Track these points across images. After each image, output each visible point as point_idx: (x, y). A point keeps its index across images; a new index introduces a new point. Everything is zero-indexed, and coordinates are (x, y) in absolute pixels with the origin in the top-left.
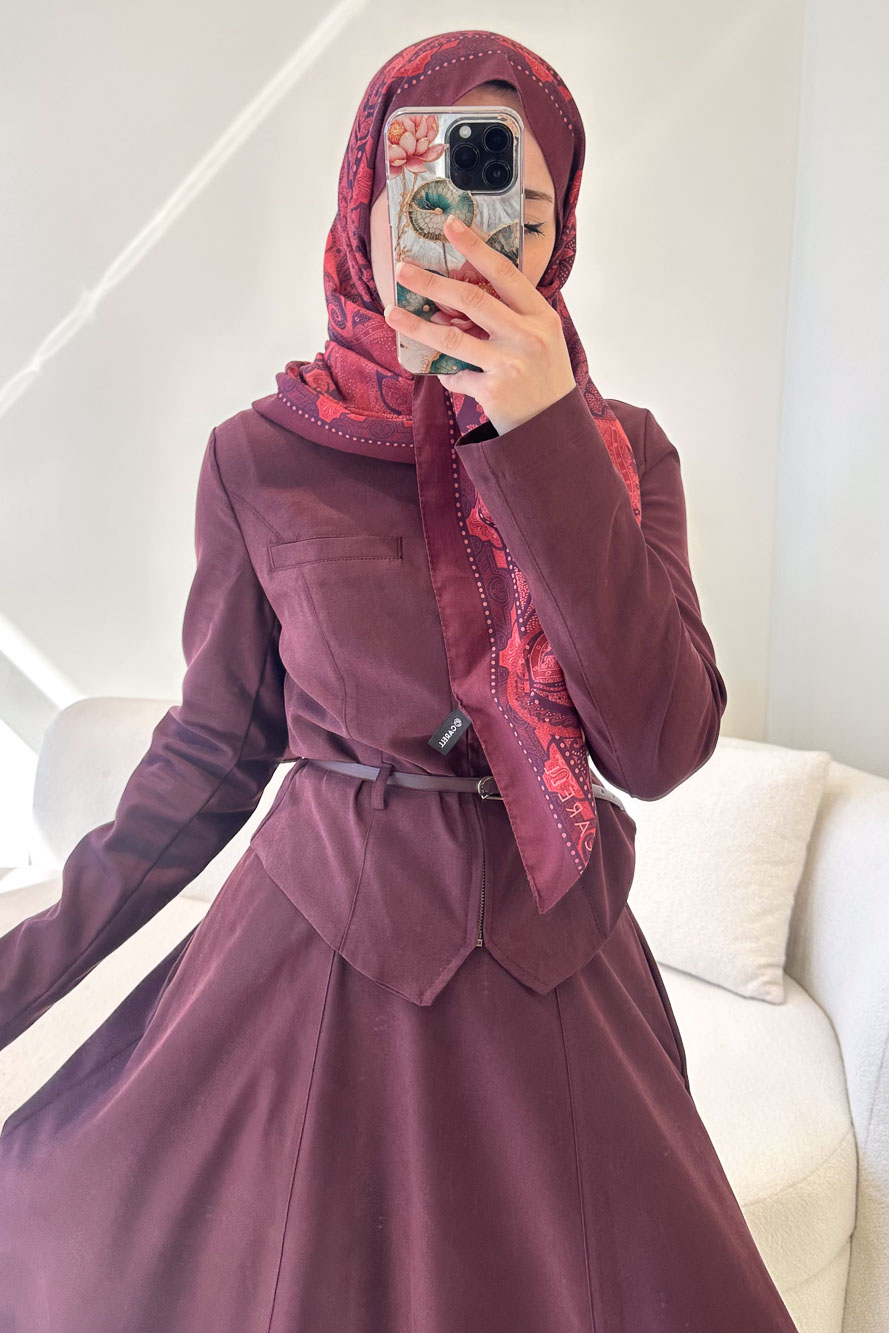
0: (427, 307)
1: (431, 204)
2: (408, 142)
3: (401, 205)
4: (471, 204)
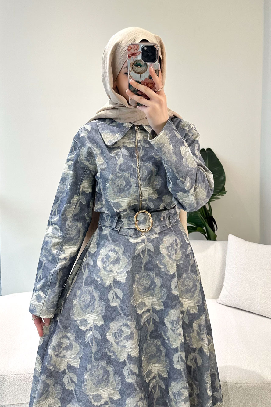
1: (137, 65)
2: (132, 51)
3: (130, 66)
4: (147, 65)
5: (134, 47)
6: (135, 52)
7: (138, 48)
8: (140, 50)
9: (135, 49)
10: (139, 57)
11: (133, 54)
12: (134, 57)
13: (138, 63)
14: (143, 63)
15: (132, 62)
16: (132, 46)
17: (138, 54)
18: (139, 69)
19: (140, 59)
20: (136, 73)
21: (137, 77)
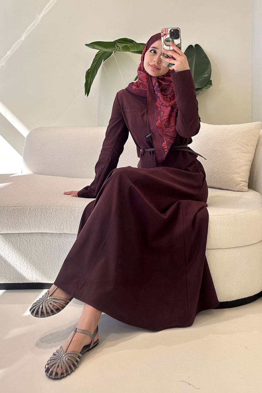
0: (167, 56)
1: (167, 41)
2: (164, 32)
3: (163, 41)
4: (173, 41)
5: (165, 30)
6: (166, 33)
7: (168, 30)
8: (169, 32)
9: (166, 31)
10: (168, 36)
11: (165, 35)
12: (165, 36)
13: (168, 40)
14: (171, 39)
15: (164, 39)
16: (164, 30)
17: (167, 34)
18: (168, 43)
19: (169, 37)
20: (167, 46)
21: (167, 48)
